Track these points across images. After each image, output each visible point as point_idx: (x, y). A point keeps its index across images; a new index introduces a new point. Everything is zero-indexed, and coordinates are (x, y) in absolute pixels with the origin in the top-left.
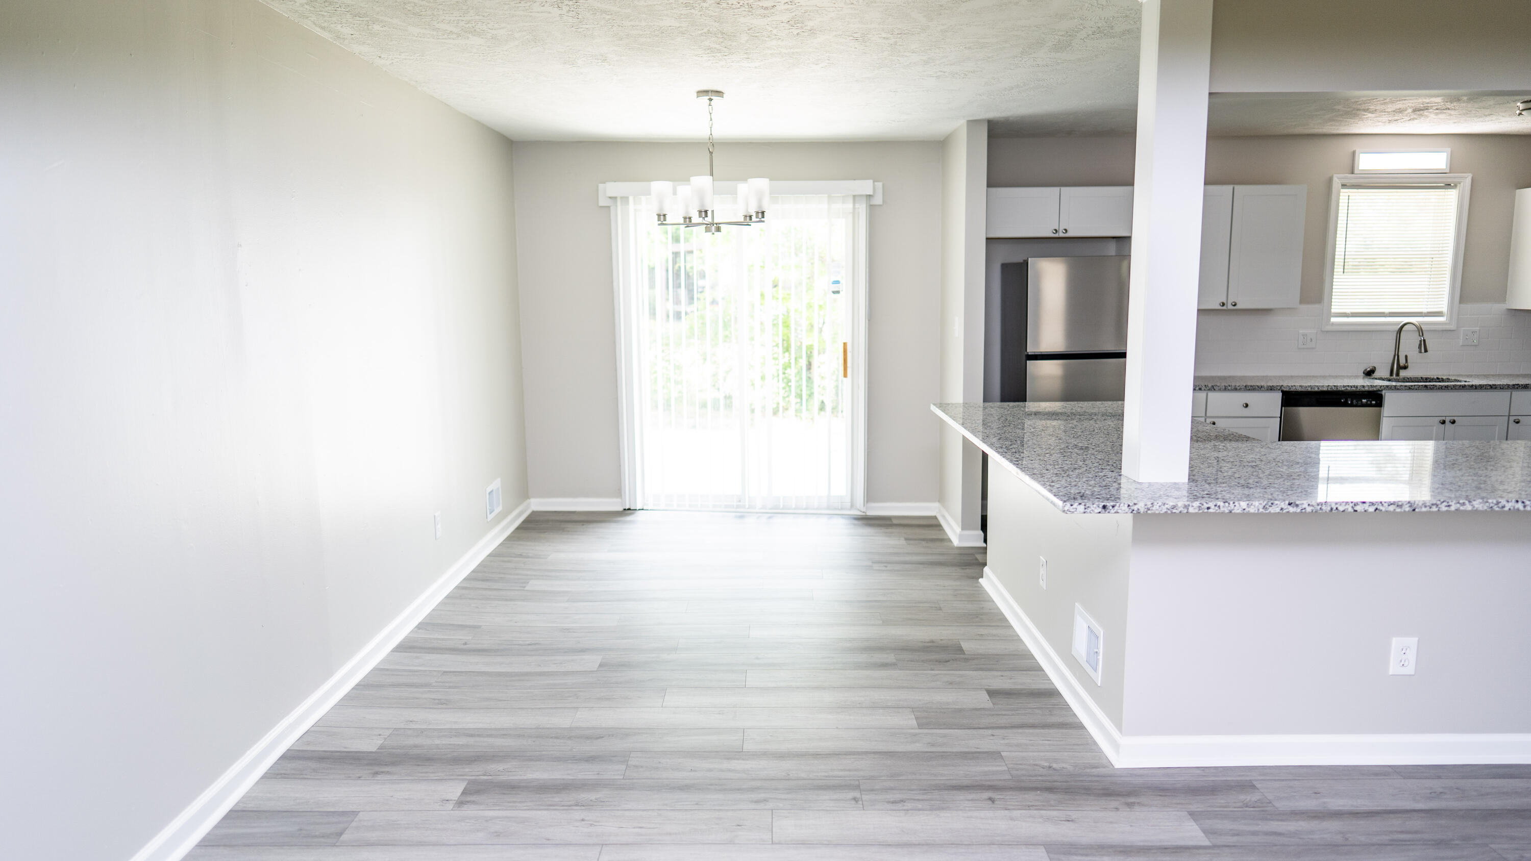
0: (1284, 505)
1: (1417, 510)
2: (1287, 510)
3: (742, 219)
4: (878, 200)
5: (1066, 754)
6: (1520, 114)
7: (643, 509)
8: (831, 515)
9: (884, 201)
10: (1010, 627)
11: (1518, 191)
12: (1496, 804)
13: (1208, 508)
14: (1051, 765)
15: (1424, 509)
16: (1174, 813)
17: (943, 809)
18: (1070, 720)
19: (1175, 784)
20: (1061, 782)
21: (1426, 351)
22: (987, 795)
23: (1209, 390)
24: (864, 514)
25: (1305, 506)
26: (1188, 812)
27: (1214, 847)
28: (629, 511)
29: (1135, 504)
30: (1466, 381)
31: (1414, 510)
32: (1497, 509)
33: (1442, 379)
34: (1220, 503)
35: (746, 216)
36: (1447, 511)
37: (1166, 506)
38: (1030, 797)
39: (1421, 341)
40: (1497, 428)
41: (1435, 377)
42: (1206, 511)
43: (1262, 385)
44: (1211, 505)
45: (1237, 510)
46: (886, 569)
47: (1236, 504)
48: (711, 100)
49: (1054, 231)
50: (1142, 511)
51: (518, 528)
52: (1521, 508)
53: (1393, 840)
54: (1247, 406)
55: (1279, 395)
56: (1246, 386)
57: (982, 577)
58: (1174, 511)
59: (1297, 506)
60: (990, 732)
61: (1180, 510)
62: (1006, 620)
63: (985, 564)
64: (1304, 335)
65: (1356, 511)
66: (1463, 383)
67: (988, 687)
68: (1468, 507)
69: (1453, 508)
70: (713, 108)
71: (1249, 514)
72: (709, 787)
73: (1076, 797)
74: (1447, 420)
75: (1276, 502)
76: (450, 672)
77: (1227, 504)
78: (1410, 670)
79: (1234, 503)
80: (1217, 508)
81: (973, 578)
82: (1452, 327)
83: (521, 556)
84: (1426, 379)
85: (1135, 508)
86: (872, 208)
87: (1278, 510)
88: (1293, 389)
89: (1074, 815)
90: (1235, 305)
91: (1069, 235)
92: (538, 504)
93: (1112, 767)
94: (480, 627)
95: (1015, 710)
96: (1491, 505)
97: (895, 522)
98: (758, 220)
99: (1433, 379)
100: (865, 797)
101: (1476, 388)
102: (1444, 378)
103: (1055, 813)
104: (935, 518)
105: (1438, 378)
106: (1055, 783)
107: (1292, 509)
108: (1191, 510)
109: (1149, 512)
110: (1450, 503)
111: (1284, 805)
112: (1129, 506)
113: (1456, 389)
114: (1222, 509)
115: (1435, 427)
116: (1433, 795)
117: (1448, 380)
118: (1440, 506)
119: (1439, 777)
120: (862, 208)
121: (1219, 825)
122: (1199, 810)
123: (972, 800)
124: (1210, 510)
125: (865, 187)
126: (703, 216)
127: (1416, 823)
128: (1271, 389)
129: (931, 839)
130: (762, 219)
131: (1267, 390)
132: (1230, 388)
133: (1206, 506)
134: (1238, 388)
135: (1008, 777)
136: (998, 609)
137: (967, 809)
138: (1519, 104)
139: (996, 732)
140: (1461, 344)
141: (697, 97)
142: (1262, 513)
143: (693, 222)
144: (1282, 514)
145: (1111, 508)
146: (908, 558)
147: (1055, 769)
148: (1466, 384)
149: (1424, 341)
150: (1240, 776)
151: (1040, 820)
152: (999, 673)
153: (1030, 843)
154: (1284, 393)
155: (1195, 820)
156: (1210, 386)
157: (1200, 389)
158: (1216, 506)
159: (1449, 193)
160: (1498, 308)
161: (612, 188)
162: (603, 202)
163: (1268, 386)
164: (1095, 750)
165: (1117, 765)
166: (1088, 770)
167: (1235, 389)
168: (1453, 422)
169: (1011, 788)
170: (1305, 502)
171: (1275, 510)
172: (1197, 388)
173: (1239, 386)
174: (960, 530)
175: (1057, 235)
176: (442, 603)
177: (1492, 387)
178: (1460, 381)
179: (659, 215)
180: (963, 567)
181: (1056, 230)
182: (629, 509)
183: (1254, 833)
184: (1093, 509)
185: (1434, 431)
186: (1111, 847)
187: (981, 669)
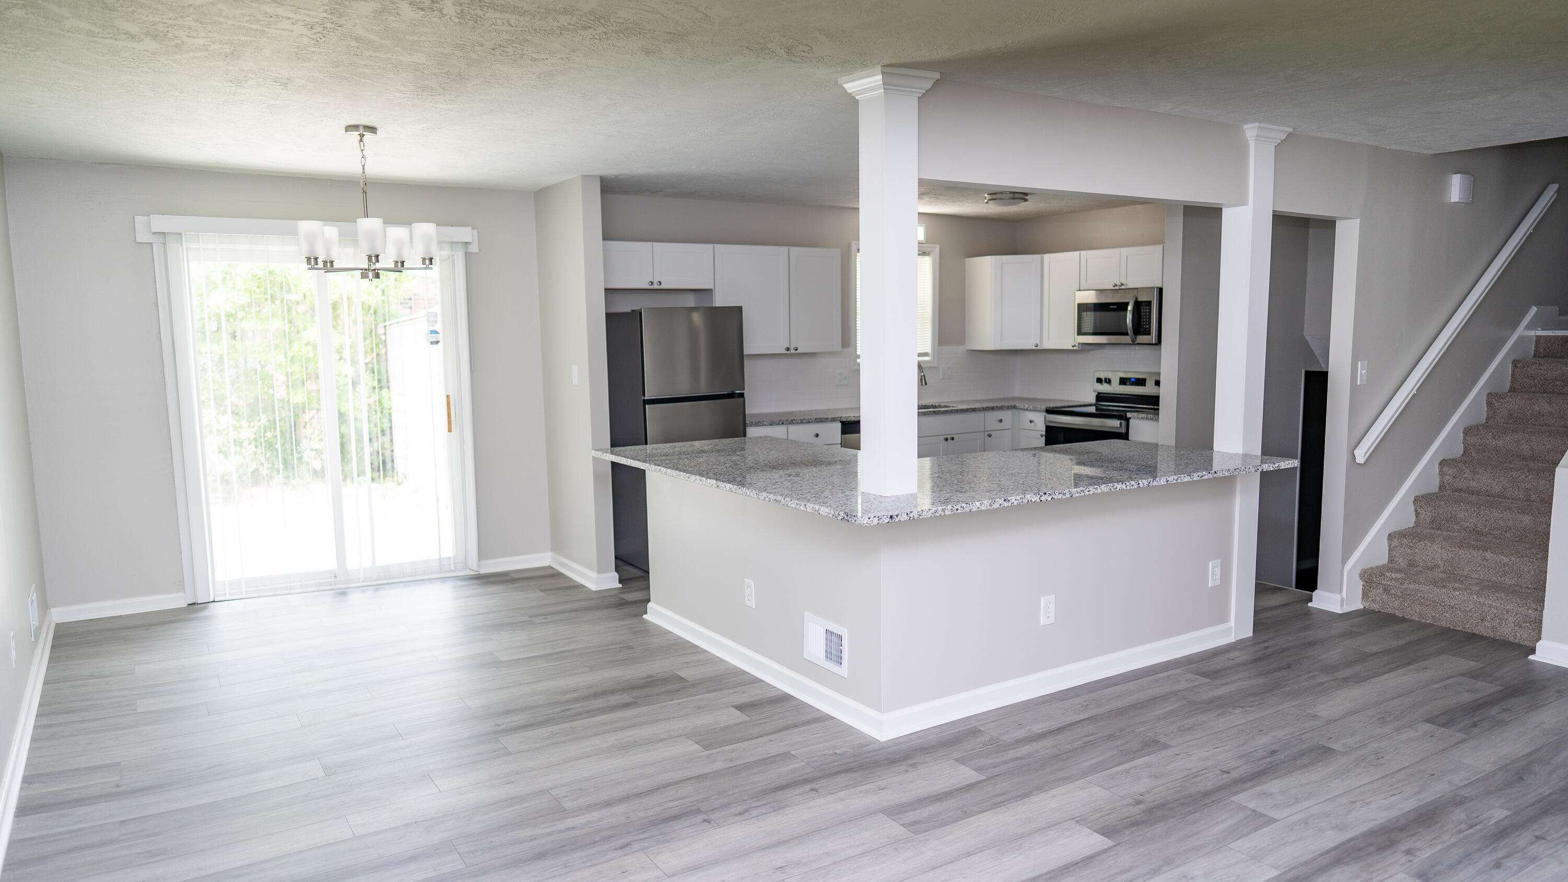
0: (1001, 501)
1: (1073, 496)
2: (1003, 505)
3: (393, 266)
4: (474, 248)
5: (838, 740)
6: (987, 202)
7: (214, 601)
8: (444, 579)
9: (480, 249)
10: (704, 651)
11: (967, 260)
12: (1119, 704)
13: (957, 510)
14: (835, 752)
15: (1077, 495)
16: (946, 762)
17: (783, 808)
18: (818, 715)
19: (929, 743)
20: (852, 763)
21: (926, 384)
22: (807, 787)
23: (789, 424)
24: (477, 573)
25: (1014, 501)
26: (954, 760)
27: (989, 779)
28: (196, 607)
29: (911, 512)
30: (953, 407)
31: (1072, 496)
32: (1113, 490)
33: (935, 406)
34: (964, 505)
35: (397, 262)
36: (1089, 494)
37: (931, 511)
38: (839, 779)
39: (922, 376)
40: (978, 441)
41: (930, 405)
42: (956, 512)
43: (827, 417)
44: (958, 507)
45: (974, 509)
46: (545, 621)
47: (974, 504)
48: (362, 136)
49: (650, 284)
50: (916, 517)
51: (53, 647)
52: (1125, 488)
53: (1085, 743)
54: (817, 435)
55: (838, 426)
56: (816, 419)
57: (646, 613)
58: (936, 514)
59: (1009, 501)
60: (765, 739)
61: (940, 513)
62: (697, 647)
63: (649, 600)
64: (841, 374)
65: (1041, 501)
66: (951, 408)
67: (732, 704)
68: (1099, 491)
69: (1091, 493)
70: (365, 145)
71: (982, 511)
72: (563, 849)
73: (873, 770)
74: (949, 437)
75: (997, 500)
76: (136, 819)
77: (968, 505)
78: (1052, 620)
79: (972, 504)
80: (962, 509)
81: (636, 616)
82: (935, 365)
83: (92, 676)
84: (925, 406)
85: (911, 515)
86: (468, 255)
87: (998, 506)
88: (849, 419)
89: (882, 784)
90: (796, 350)
91: (663, 286)
92: (62, 614)
93: (878, 742)
94: (119, 764)
95: (767, 718)
96: (1111, 487)
97: (515, 576)
98: (425, 266)
99: (929, 406)
100: (713, 817)
101: (964, 411)
102: (937, 405)
103: (868, 786)
104: (550, 567)
105: (932, 405)
106: (849, 765)
107: (1006, 504)
108: (947, 513)
109: (920, 517)
110: (1090, 489)
111: (1008, 738)
112: (907, 514)
113: (953, 413)
114: (965, 509)
115: (941, 444)
116: (1084, 708)
117: (940, 406)
118: (1085, 492)
119: (1078, 695)
120: (460, 257)
121: (982, 762)
122: (959, 756)
123: (799, 794)
124: (959, 511)
125: (465, 234)
126: (374, 261)
127: (1089, 728)
128: (834, 420)
129: (795, 833)
130: (430, 266)
131: (831, 421)
132: (804, 421)
133: (956, 508)
134: (811, 421)
135: (810, 770)
136: (681, 638)
137: (802, 802)
138: (986, 195)
139: (772, 737)
140: (941, 377)
141: (346, 132)
142: (989, 509)
143: (335, 266)
144: (1002, 509)
145: (896, 517)
146: (559, 608)
147: (839, 754)
148: (953, 408)
149: (924, 376)
150: (966, 725)
151: (862, 794)
152: (731, 691)
153: (870, 813)
154: (843, 423)
155: (964, 764)
156: (790, 420)
157: (783, 424)
158: (961, 507)
159: (925, 259)
160: (961, 349)
161: (160, 223)
162: (142, 236)
163: (832, 418)
164: (855, 732)
165: (882, 740)
166: (864, 749)
167: (808, 422)
168: (953, 439)
169: (821, 777)
170: (1013, 498)
171: (996, 506)
172: (780, 423)
173: (811, 419)
174: (596, 574)
175: (652, 287)
176: (31, 750)
177: (974, 410)
178: (949, 407)
179: (309, 259)
180: (620, 608)
181: (651, 282)
182: (194, 604)
183: (1005, 762)
184: (884, 519)
185: (941, 446)
186: (926, 799)
187: (715, 691)
